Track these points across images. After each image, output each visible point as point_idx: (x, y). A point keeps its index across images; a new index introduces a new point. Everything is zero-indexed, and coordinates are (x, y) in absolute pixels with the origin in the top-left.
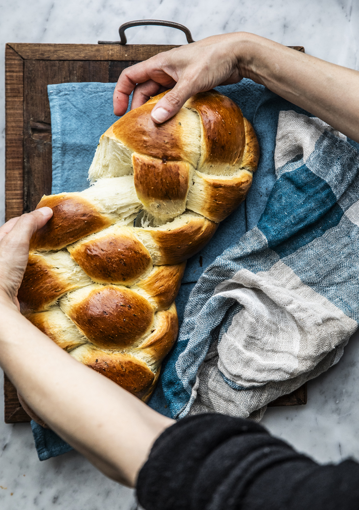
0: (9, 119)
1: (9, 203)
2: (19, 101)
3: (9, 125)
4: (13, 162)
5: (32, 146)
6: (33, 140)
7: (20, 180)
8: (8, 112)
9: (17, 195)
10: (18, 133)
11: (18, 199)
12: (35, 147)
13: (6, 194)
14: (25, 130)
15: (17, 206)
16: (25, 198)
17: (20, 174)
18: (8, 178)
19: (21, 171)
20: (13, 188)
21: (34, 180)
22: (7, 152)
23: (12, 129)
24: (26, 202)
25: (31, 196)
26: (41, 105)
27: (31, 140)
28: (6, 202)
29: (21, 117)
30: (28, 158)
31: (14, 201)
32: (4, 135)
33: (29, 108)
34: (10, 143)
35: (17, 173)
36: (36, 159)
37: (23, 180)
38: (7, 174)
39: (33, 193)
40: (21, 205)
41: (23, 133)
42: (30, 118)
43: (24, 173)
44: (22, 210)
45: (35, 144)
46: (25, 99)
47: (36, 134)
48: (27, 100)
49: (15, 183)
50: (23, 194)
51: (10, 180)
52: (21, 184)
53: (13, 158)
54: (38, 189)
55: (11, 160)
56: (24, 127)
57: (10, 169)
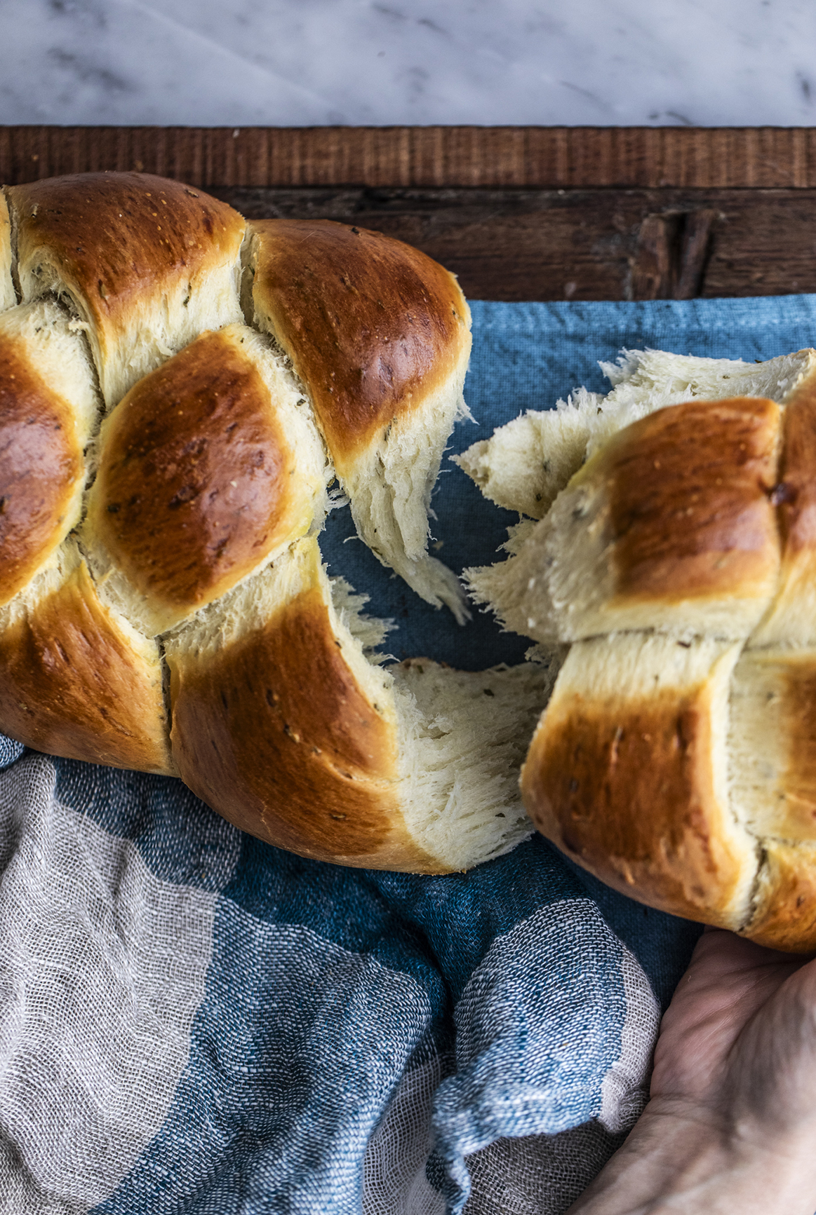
0: (722, 139)
1: (398, 139)
2: (792, 175)
3: (699, 138)
4: (553, 151)
5: (618, 218)
6: (641, 221)
7: (483, 177)
8: (750, 137)
9: (428, 164)
10: (666, 170)
11: (412, 169)
12: (611, 228)
13: (433, 128)
14: (678, 192)
15: (382, 165)
16: (416, 193)
17: (509, 175)
18: (493, 135)
19: (518, 178)
20: (452, 153)
21: (484, 224)
22: (591, 133)
23: (683, 148)
24: (399, 197)
25: (420, 212)
26: (777, 247)
27: (638, 213)
28: (401, 128)
29: (729, 179)
30: (570, 204)
31: (405, 157)
32: (664, 121)
33: (764, 207)
34: (628, 144)
35: (512, 165)
36: (567, 230)
37: (483, 187)
38: (507, 133)
39: (434, 219)
40: (386, 179)
41: (668, 187)
42: (725, 210)
43: (510, 187)
44: (370, 181)
45: (623, 228)
46: (799, 194)
47: (662, 228)
48: (796, 199)
49: (475, 159)
50: (429, 185)
51: (484, 143)
52: (469, 177)
53: (570, 151)
54: (447, 238)
55: (561, 145)
56: (690, 189)
57: (526, 141)
